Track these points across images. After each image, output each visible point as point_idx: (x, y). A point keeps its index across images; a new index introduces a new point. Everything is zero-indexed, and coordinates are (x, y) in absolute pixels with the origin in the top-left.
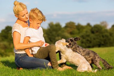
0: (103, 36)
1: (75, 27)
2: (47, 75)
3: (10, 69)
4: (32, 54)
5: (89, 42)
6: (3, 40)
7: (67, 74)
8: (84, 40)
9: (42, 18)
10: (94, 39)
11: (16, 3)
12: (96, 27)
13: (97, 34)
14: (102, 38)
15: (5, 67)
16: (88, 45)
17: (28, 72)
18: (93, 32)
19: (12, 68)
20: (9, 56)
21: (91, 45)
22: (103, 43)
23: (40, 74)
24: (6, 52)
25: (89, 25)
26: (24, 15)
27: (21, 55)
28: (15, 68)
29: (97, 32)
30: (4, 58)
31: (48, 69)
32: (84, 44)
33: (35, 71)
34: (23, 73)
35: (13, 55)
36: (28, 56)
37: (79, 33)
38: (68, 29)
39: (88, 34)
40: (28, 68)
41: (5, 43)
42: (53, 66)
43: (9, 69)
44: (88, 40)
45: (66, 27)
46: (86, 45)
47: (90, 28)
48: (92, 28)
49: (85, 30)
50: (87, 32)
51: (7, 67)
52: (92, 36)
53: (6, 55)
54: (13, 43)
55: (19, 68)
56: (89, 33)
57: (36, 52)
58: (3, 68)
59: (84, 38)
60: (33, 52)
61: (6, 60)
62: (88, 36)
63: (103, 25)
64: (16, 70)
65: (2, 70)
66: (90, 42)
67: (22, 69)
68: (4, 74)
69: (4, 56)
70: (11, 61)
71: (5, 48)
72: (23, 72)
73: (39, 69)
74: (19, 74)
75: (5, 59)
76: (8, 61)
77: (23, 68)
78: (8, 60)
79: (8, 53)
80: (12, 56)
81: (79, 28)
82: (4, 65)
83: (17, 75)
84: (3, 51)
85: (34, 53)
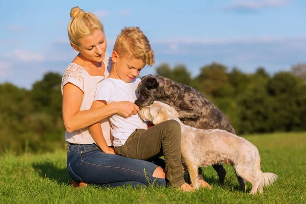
0: (298, 104)
1: (226, 78)
2: (150, 202)
3: (54, 184)
4: (112, 147)
5: (260, 118)
6: (36, 109)
7: (202, 201)
8: (249, 113)
9: (143, 52)
10: (275, 110)
11: (76, 13)
12: (281, 78)
13: (284, 96)
14: (295, 107)
15: (41, 179)
16: (258, 125)
17: (102, 193)
18: (271, 92)
19: (60, 182)
20: (51, 151)
21: (266, 125)
22: (297, 120)
23: (132, 201)
24: (44, 140)
25: (261, 72)
26: (93, 46)
27: (83, 149)
28: (68, 182)
29: (283, 91)
30: (39, 155)
31: (155, 187)
32: (248, 124)
33: (120, 190)
34: (87, 197)
35: (63, 147)
36: (102, 151)
37: (236, 93)
38: (208, 82)
39: (259, 96)
40: (101, 184)
41: (44, 117)
42: (171, 178)
43: (51, 184)
44: (258, 113)
45: (203, 77)
46: (253, 125)
47: (265, 81)
48: (271, 81)
49: (251, 86)
50: (256, 91)
51: (48, 181)
52: (271, 101)
53: (45, 149)
54: (61, 116)
55: (77, 183)
56: (263, 93)
57: (123, 143)
58: (37, 183)
59: (248, 108)
60: (114, 142)
61: (43, 163)
62: (259, 101)
63: (298, 74)
64: (70, 188)
65: (33, 188)
66: (265, 118)
67: (86, 185)
68: (40, 197)
69: (40, 151)
70: (57, 163)
71: (43, 129)
72: (87, 193)
73: (130, 187)
74: (76, 199)
75: (41, 159)
76: (48, 164)
77: (89, 183)
78: (49, 161)
79: (49, 144)
80: (61, 151)
81: (236, 79)
82: (37, 174)
83: (72, 200)
84: (36, 137)
85: (117, 144)
